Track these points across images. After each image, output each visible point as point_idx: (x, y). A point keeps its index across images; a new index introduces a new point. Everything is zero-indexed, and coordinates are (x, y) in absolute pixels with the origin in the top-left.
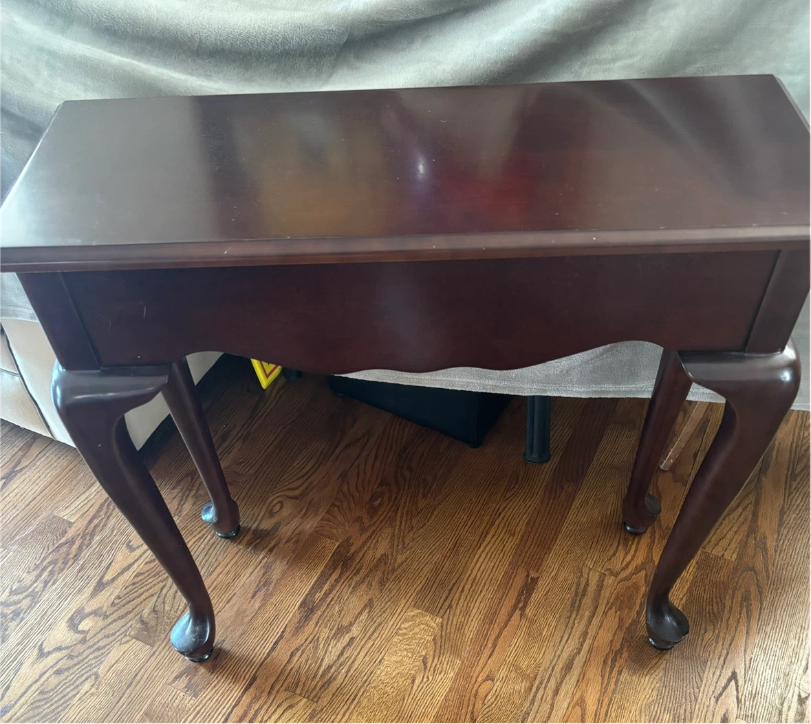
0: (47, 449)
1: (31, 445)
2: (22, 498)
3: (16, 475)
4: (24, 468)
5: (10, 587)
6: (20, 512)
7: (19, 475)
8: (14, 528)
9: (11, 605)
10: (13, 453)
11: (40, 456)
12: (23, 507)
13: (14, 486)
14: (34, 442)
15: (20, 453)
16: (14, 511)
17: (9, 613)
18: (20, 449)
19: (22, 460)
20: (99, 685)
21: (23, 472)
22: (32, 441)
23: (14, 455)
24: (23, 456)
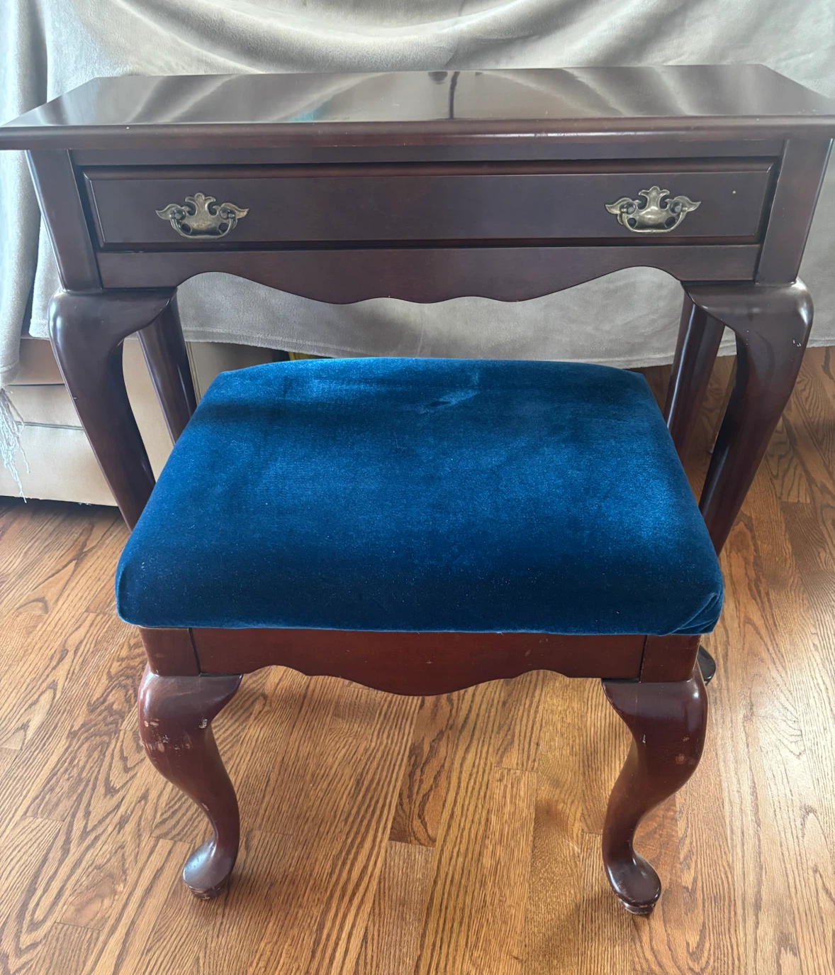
0: (111, 529)
1: (92, 530)
2: (103, 571)
3: (86, 555)
4: (93, 548)
5: (126, 644)
6: (107, 582)
7: (90, 554)
8: (107, 596)
9: (136, 658)
10: (75, 538)
11: (105, 536)
12: (108, 578)
13: (89, 564)
14: (93, 527)
15: (82, 538)
16: (99, 583)
17: (137, 664)
18: (81, 535)
19: (88, 543)
20: (271, 703)
21: (94, 551)
22: (90, 526)
23: (76, 540)
24: (87, 539)
